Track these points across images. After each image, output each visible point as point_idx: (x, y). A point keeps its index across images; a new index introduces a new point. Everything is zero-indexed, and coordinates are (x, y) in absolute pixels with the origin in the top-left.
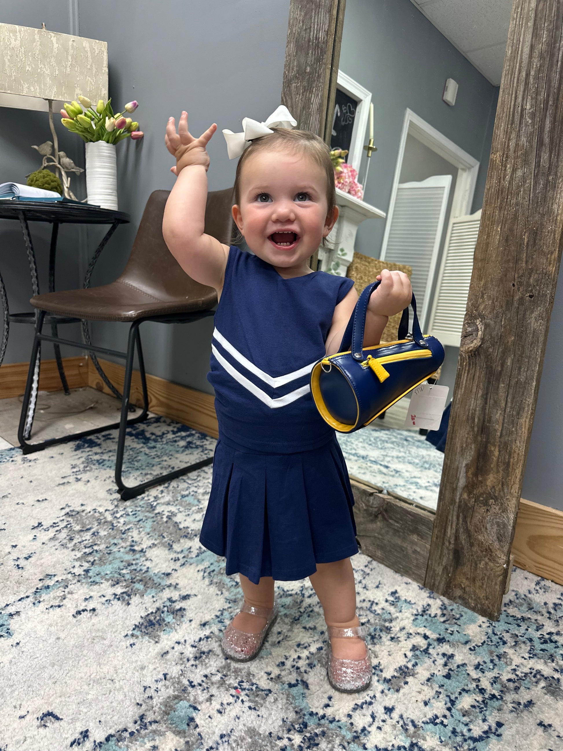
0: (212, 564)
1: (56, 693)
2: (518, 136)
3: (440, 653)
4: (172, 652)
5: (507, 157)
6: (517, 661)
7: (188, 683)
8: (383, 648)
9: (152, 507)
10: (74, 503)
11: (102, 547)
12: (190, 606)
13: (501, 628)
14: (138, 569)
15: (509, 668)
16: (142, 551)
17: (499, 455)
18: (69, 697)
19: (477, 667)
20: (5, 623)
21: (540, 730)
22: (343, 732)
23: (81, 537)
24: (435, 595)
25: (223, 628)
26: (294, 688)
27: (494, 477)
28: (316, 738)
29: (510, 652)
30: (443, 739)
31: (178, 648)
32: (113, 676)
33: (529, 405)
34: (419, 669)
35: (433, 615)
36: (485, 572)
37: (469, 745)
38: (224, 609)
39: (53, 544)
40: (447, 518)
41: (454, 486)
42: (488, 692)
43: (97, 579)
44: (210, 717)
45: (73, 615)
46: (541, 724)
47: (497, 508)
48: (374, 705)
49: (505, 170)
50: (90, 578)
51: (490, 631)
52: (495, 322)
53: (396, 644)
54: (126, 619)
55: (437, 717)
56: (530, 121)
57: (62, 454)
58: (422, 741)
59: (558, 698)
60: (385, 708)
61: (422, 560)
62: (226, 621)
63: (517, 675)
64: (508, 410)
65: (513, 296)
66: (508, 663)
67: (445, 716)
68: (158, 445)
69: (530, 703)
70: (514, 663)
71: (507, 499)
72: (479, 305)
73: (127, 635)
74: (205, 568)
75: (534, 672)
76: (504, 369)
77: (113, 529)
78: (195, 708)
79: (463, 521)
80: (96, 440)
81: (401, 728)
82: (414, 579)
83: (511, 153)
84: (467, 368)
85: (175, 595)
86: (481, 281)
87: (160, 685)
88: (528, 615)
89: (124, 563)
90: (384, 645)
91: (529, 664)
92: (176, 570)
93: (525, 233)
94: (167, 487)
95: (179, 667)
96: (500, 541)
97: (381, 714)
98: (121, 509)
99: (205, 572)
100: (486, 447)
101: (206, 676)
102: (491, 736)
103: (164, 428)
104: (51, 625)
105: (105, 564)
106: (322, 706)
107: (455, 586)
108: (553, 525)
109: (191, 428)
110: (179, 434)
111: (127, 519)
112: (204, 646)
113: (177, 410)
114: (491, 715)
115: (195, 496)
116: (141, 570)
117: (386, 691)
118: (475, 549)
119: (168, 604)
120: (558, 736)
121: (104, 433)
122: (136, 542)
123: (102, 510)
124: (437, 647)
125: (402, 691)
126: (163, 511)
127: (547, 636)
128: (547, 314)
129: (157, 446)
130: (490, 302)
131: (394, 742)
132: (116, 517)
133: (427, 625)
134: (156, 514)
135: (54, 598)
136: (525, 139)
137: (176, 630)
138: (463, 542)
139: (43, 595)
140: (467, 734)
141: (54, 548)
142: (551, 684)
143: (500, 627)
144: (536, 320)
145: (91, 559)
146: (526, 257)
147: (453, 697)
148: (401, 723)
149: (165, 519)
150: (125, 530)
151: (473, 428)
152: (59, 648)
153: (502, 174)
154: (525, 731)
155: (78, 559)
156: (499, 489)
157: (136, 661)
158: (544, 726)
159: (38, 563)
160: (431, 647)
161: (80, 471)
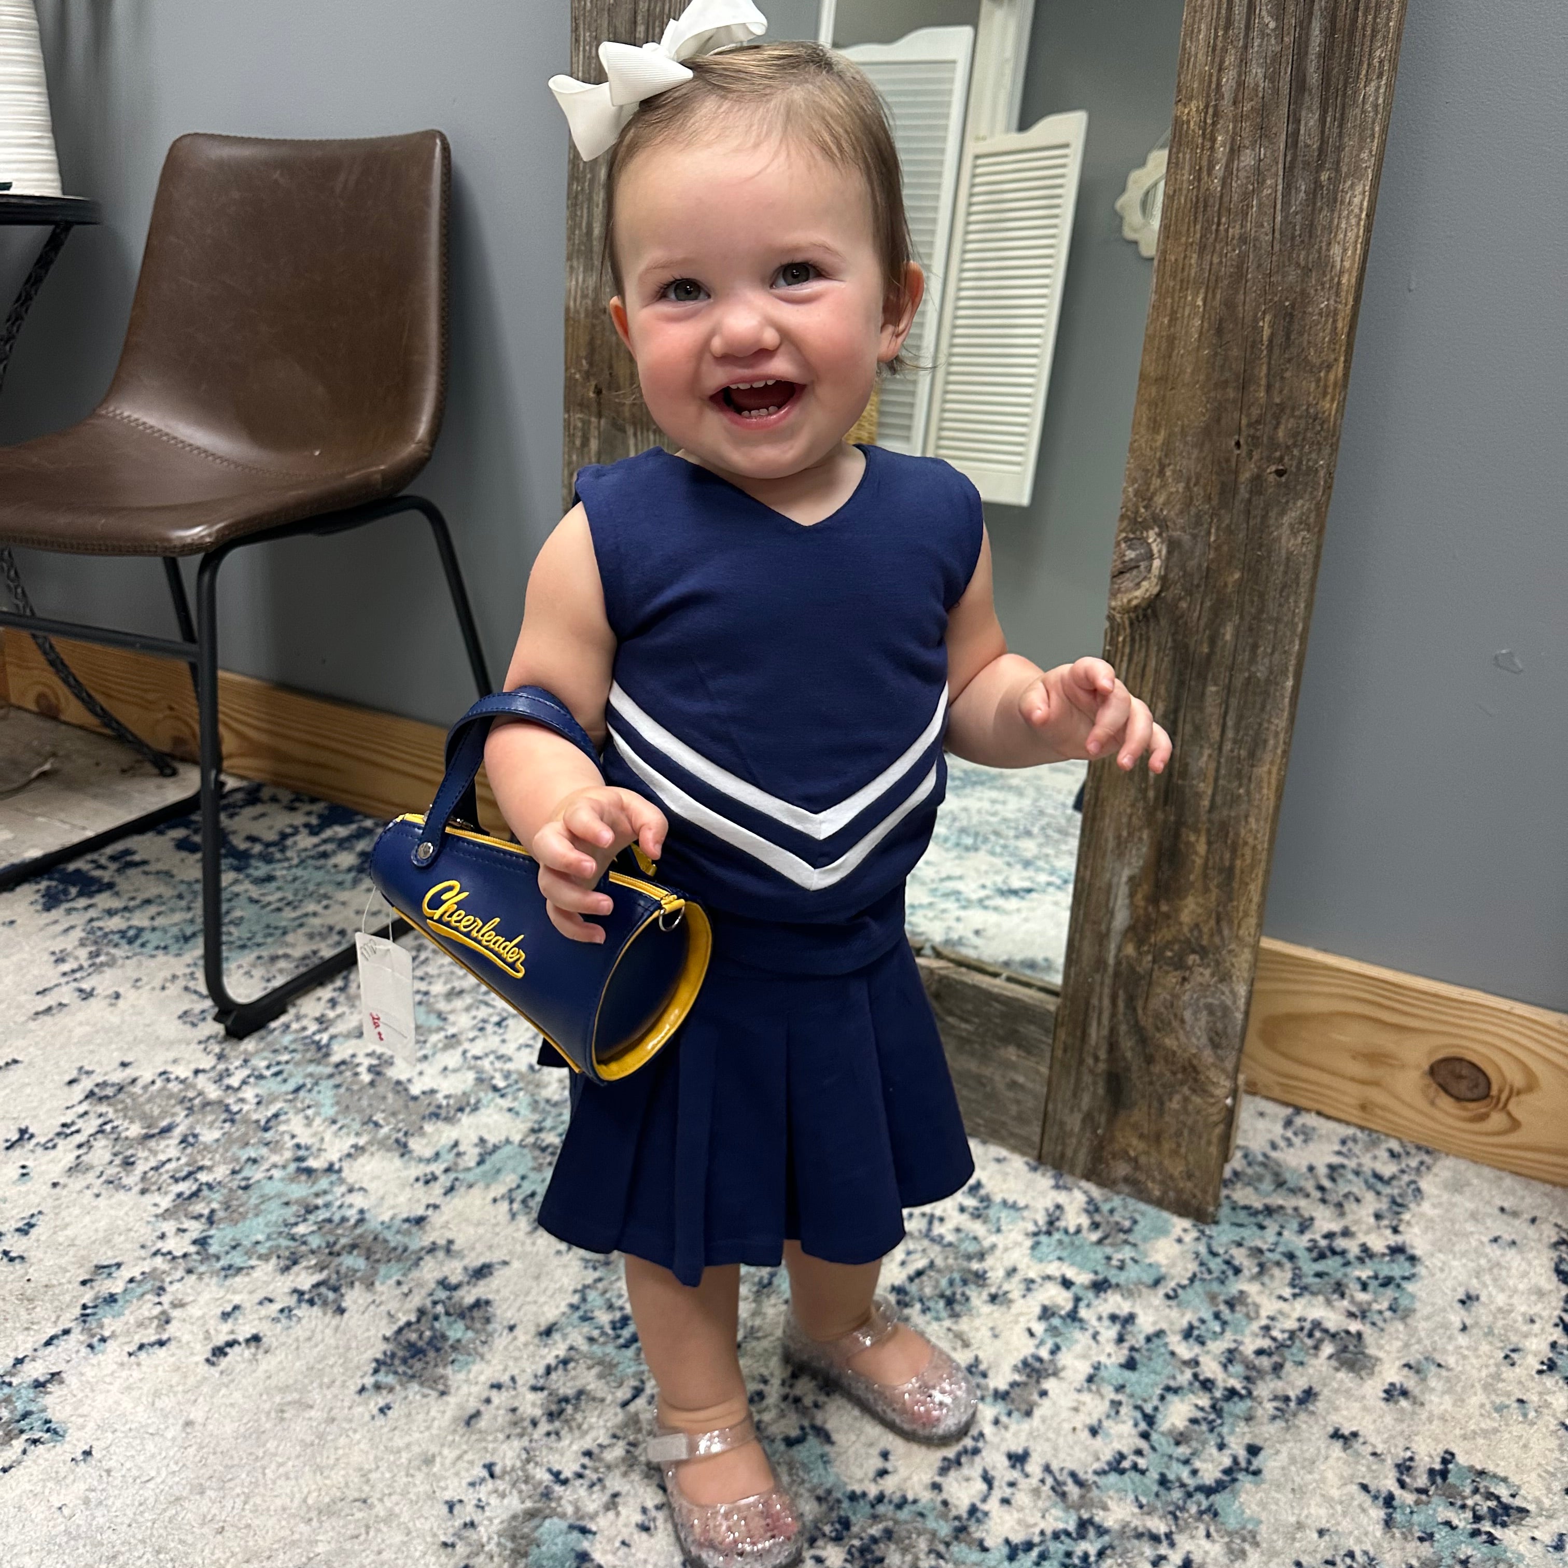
0: (523, 1178)
1: (233, 1555)
2: (1243, 62)
3: (1105, 1315)
4: (488, 1413)
5: (1216, 114)
6: (1269, 1307)
7: (550, 1477)
8: (977, 1322)
9: (319, 1048)
10: (99, 1063)
11: (221, 1173)
12: (498, 1291)
13: (1224, 1239)
14: (337, 1218)
15: (1255, 1326)
16: (330, 1169)
17: (1208, 851)
18: (269, 1558)
19: (1188, 1333)
20: (33, 1407)
21: (1338, 1445)
22: (931, 1524)
23: (154, 1153)
24: (1068, 1180)
25: (596, 1333)
26: (800, 1447)
27: (1197, 904)
28: (874, 1547)
29: (1252, 1289)
30: (1144, 1501)
31: (498, 1398)
32: (361, 1490)
33: (1277, 734)
34: (1065, 1358)
35: (1072, 1230)
36: (1182, 1118)
37: (1199, 1505)
38: (586, 1287)
39: (84, 1184)
40: (1087, 1003)
41: (1103, 928)
42: (1220, 1384)
43: (237, 1259)
44: (624, 1543)
45: (208, 1360)
46: (1336, 1435)
47: (1207, 972)
48: (984, 1453)
49: (1212, 148)
50: (218, 1258)
51: (1202, 1249)
52: (1194, 537)
53: (1004, 1309)
54: (348, 1348)
55: (1122, 1457)
56: (1272, 25)
57: (12, 922)
58: (1101, 1513)
59: (1363, 1373)
60: (1010, 1456)
61: (1030, 1103)
62: (597, 1313)
63: (1274, 1339)
64: (1228, 746)
65: (1237, 472)
66: (1252, 1314)
67: (1139, 1452)
68: (280, 871)
69: (1309, 1395)
70: (1264, 1313)
71: (1230, 952)
72: (1154, 494)
73: (363, 1389)
74: (511, 1191)
75: (1307, 1325)
76: (1218, 650)
77: (233, 1121)
78: (584, 1531)
79: (1127, 1007)
80: (97, 873)
81: (1051, 1493)
82: (1014, 1149)
83: (1226, 102)
84: (1127, 650)
85: (454, 1270)
86: (1158, 433)
87: (483, 1492)
88: (1277, 1200)
89: (294, 1208)
90: (979, 1315)
91: (1294, 1309)
92: (436, 1207)
93: (1264, 313)
94: (342, 989)
95: (516, 1444)
96: (1215, 1046)
97: (1002, 1471)
98: (238, 1063)
99: (512, 1201)
100: (1177, 836)
101: (588, 1454)
102: (1241, 1476)
103: (282, 820)
104: (157, 1394)
105: (243, 1216)
106: (871, 1474)
107: (1114, 1157)
108: (1317, 988)
109: (357, 813)
110: (328, 833)
111: (262, 1089)
112: (563, 1385)
113: (307, 763)
114: (1232, 1432)
115: (428, 1004)
116: (344, 1219)
117: (1004, 1419)
118: (1156, 1069)
119: (442, 1295)
120: (1374, 1454)
121: (110, 850)
122: (307, 1148)
123: (183, 1071)
124: (1096, 1302)
125: (1037, 1413)
126: (353, 1056)
127: (1323, 1243)
128: (1318, 515)
129: (278, 873)
130: (1181, 486)
131: (1042, 1525)
132: (228, 1087)
133: (1064, 1254)
134: (337, 1065)
135: (140, 1324)
136: (1260, 72)
137: (482, 1357)
138: (1129, 1054)
139: (106, 1321)
140: (1191, 1482)
141: (89, 1193)
142: (1346, 1347)
143: (1223, 1235)
144: (1294, 533)
145: (200, 1207)
146: (1268, 375)
147: (1148, 1409)
148: (1050, 1481)
149: (366, 1078)
150: (268, 1121)
151: (1144, 792)
152: (201, 1447)
153: (1205, 158)
154: (1307, 1455)
155: (166, 1215)
156: (1211, 929)
157: (408, 1446)
158: (1343, 1436)
159: (61, 1239)
160: (1082, 1304)
161: (81, 968)
